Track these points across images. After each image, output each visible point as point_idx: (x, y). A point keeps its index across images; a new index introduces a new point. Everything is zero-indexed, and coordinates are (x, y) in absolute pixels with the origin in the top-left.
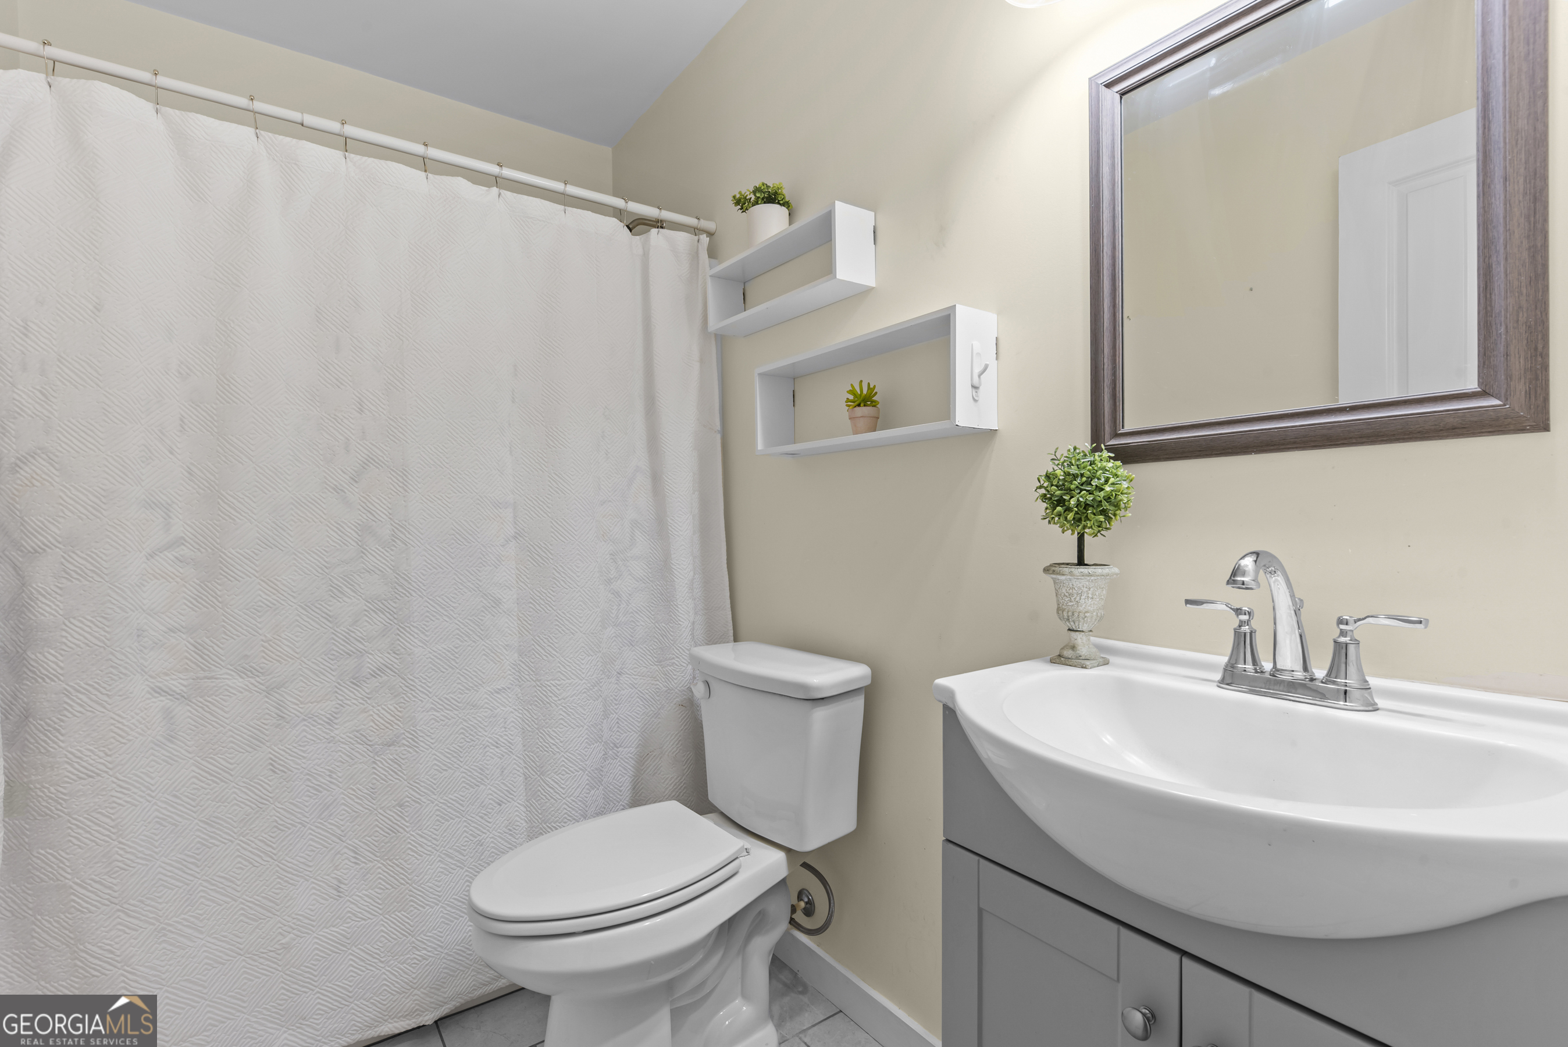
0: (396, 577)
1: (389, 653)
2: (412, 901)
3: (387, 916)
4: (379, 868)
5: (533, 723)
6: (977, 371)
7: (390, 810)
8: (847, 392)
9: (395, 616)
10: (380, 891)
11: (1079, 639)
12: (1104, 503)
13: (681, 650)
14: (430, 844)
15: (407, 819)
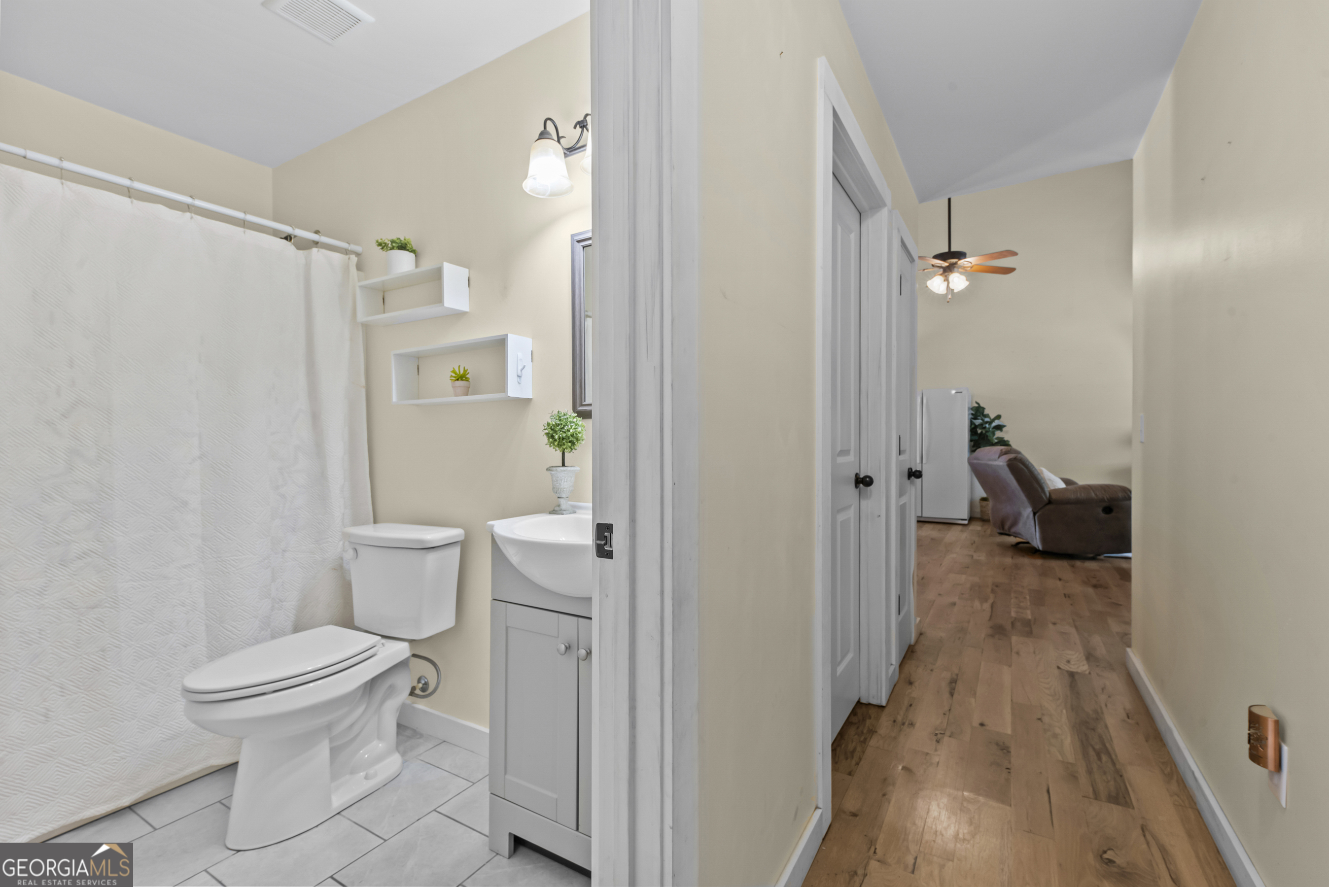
0: (101, 487)
1: (93, 541)
2: (112, 718)
3: (90, 732)
4: (83, 697)
5: (214, 588)
6: (520, 368)
7: (94, 655)
8: (451, 372)
9: (100, 514)
10: (84, 714)
11: (562, 501)
12: (570, 437)
13: (334, 532)
14: (128, 676)
15: (109, 660)
